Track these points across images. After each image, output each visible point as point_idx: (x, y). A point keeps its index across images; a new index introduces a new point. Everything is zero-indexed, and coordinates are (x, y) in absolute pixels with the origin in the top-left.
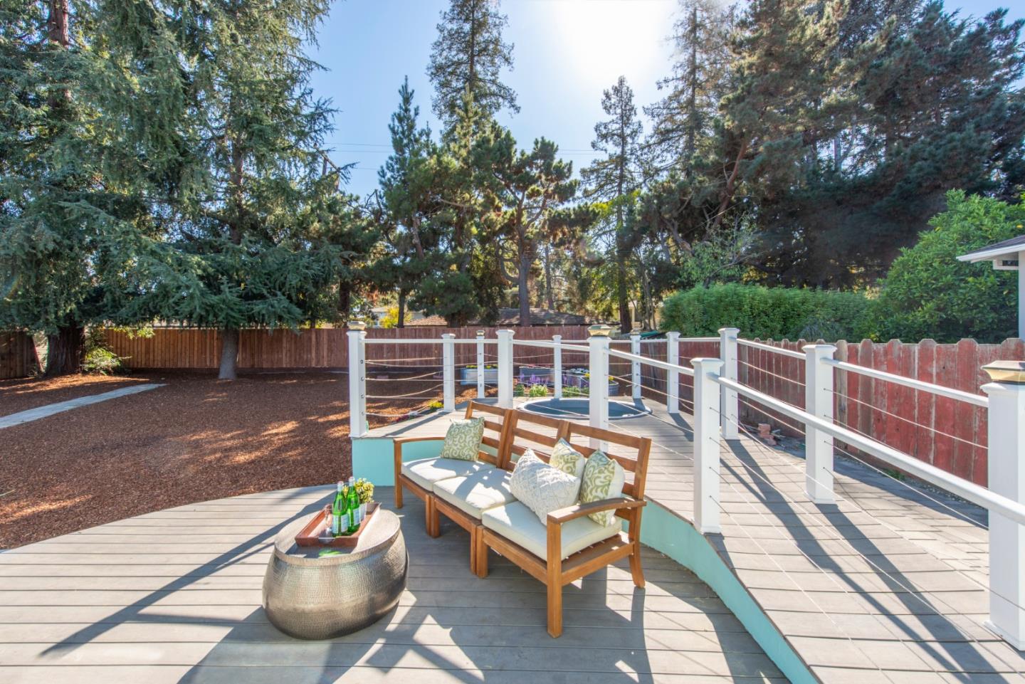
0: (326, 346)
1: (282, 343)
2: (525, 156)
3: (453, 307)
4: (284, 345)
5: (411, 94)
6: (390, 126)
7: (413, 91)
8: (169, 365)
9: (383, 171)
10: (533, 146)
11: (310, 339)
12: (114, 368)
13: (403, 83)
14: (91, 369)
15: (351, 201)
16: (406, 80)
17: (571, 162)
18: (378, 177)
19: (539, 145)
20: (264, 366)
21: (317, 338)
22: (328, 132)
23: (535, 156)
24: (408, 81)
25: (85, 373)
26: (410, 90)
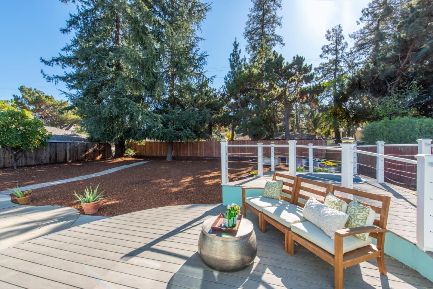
0: (203, 148)
1: (187, 147)
2: (289, 64)
3: (255, 132)
4: (188, 148)
5: (238, 44)
6: (229, 59)
7: (239, 43)
8: (150, 155)
9: (226, 78)
10: (293, 59)
11: (198, 145)
12: (134, 156)
13: (235, 40)
14: (127, 156)
15: (213, 91)
16: (236, 39)
17: (312, 64)
18: (224, 80)
19: (295, 59)
20: (182, 156)
21: (200, 145)
22: (205, 64)
23: (293, 64)
24: (237, 40)
25: (125, 157)
26: (237, 43)
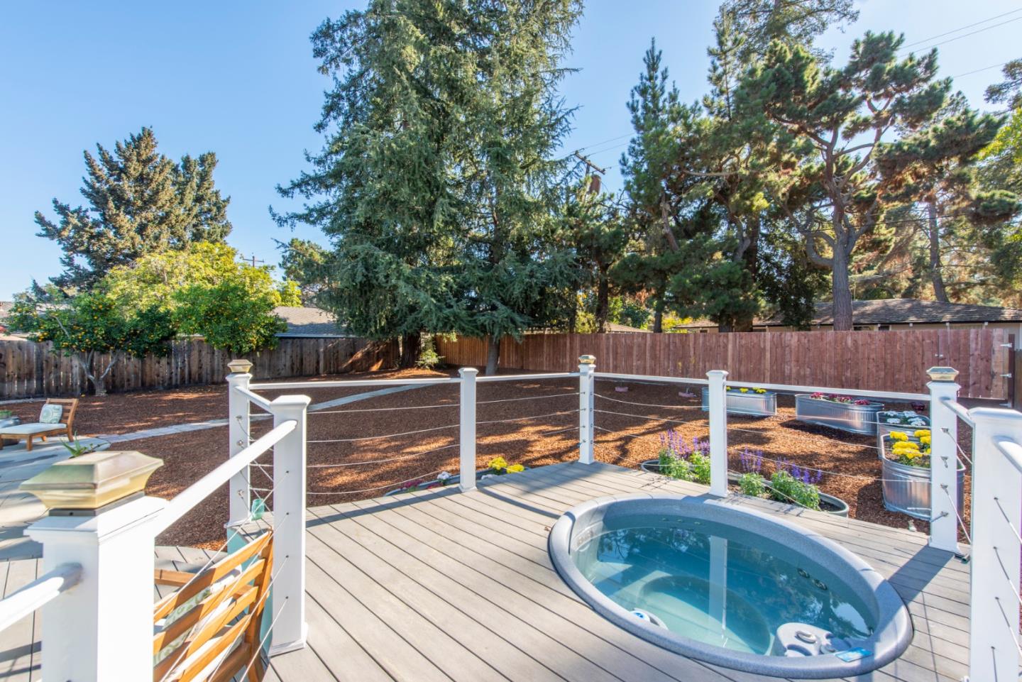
0: (578, 352)
1: (543, 348)
4: (545, 350)
5: (658, 57)
6: (628, 104)
7: (660, 52)
9: (624, 159)
10: (852, 52)
11: (565, 343)
12: (435, 365)
13: (649, 47)
14: (422, 365)
15: (604, 200)
16: (653, 42)
17: (934, 51)
18: (620, 167)
19: (861, 49)
21: (570, 343)
22: (566, 134)
23: (854, 68)
24: (656, 44)
25: (419, 367)
26: (656, 53)
